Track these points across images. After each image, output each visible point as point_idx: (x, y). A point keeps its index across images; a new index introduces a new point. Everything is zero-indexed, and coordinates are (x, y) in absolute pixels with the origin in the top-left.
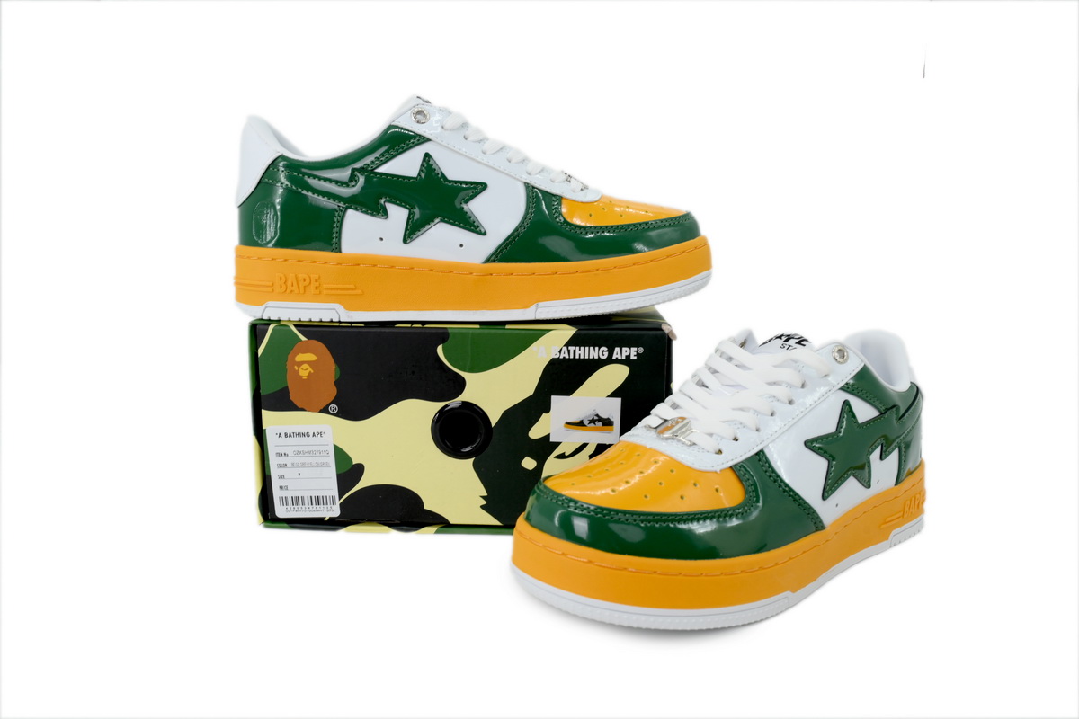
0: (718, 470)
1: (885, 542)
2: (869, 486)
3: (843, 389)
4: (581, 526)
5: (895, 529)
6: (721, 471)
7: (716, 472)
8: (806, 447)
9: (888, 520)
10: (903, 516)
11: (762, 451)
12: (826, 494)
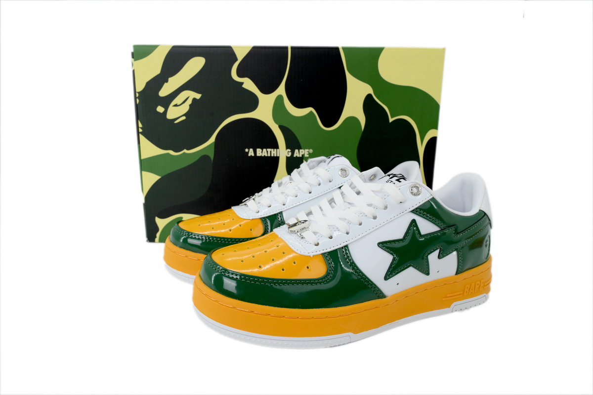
0: (312, 256)
1: (447, 309)
2: (428, 274)
3: (413, 211)
4: (230, 284)
5: (456, 301)
6: (313, 256)
7: (310, 256)
8: (378, 246)
9: (448, 296)
10: (464, 293)
11: (346, 246)
12: (388, 277)
